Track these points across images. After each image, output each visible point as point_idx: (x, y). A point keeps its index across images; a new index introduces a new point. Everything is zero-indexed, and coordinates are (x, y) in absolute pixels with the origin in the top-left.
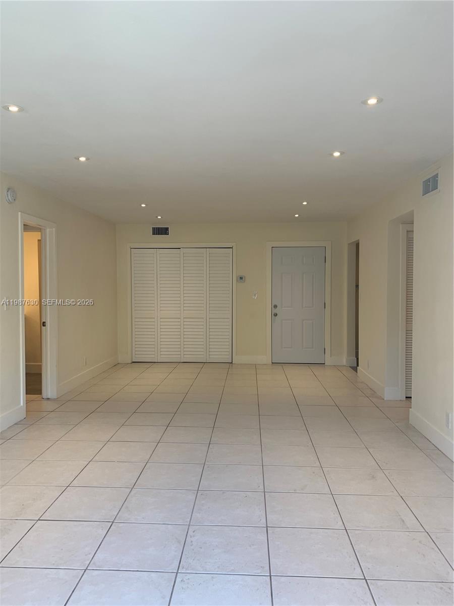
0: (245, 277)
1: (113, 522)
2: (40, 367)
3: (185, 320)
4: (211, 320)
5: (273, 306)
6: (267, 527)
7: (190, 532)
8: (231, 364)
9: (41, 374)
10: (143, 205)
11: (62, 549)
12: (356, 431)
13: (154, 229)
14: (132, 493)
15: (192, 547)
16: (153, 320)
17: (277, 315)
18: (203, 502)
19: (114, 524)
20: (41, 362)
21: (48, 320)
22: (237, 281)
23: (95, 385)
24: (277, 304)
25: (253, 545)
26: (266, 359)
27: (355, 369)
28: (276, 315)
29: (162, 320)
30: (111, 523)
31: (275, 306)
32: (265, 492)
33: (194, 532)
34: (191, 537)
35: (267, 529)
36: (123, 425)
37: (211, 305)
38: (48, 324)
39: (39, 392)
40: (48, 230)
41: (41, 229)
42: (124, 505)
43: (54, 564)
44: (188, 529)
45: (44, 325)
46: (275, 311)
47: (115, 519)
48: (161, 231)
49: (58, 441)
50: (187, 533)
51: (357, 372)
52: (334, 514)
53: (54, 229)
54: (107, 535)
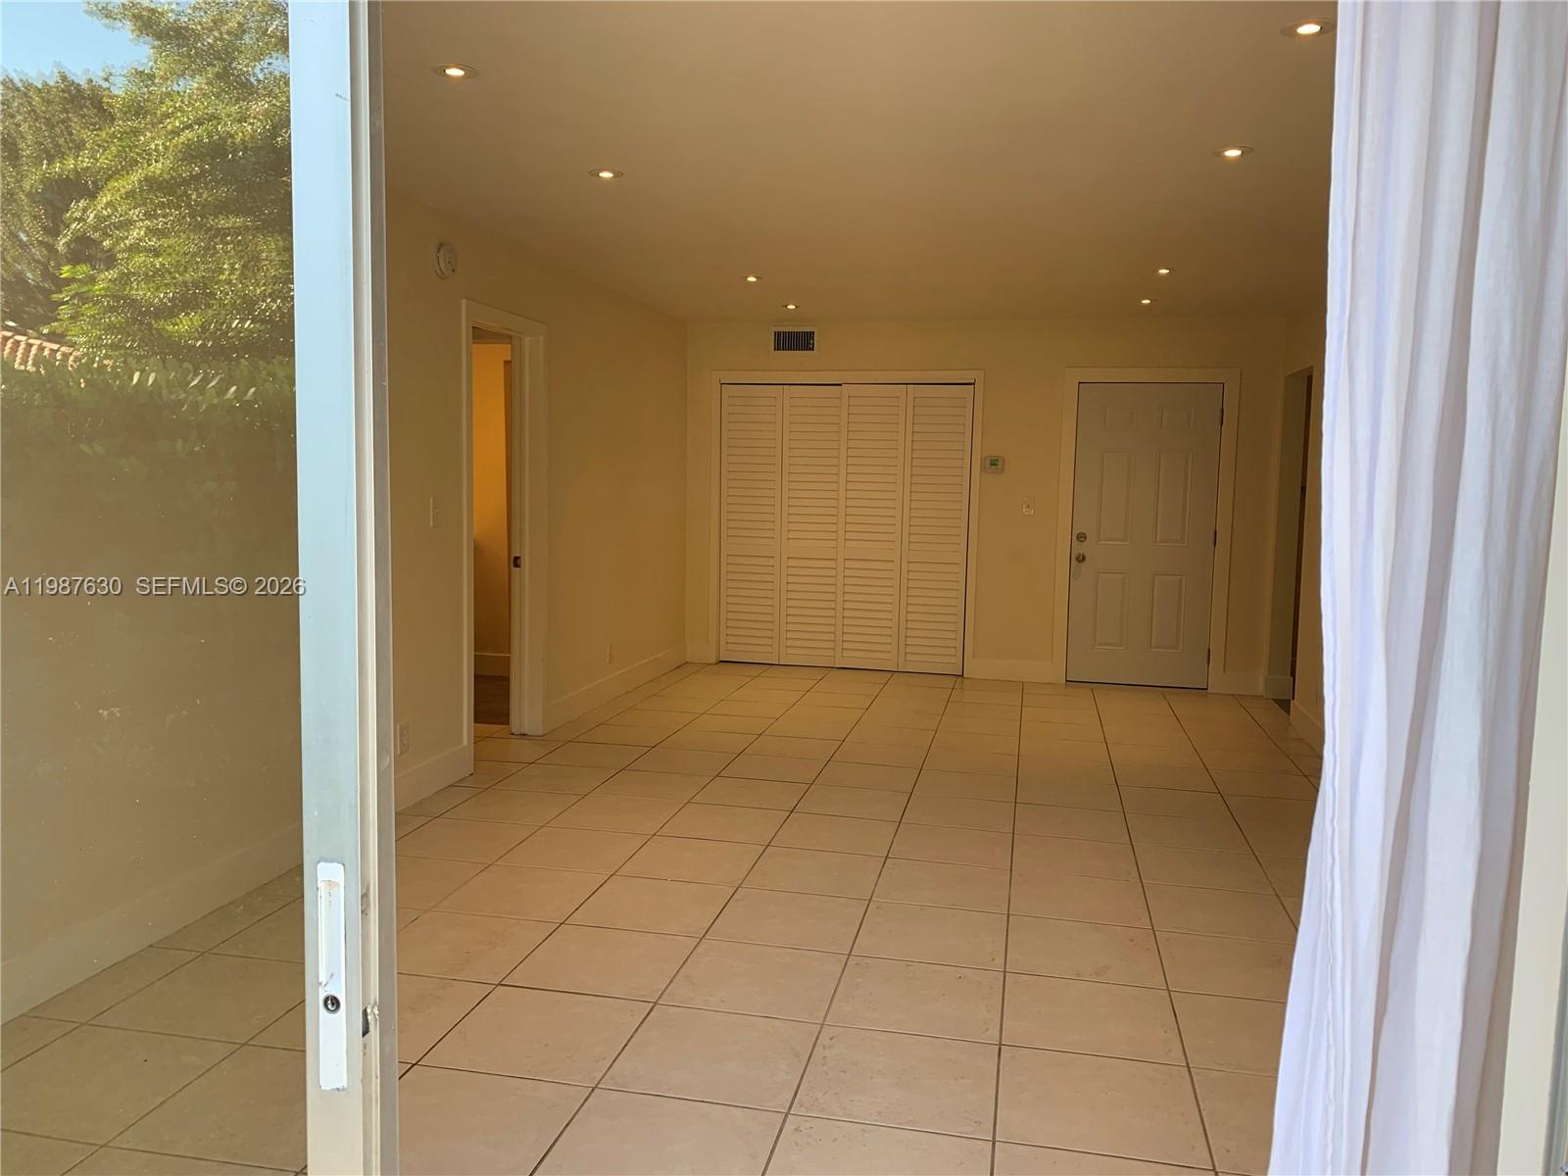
0: (1003, 461)
1: (655, 1003)
2: (507, 662)
3: (848, 564)
4: (912, 567)
5: (1074, 537)
6: (1001, 1045)
7: (824, 1040)
8: (960, 679)
9: (507, 680)
10: (752, 279)
11: (546, 1045)
12: (1257, 854)
13: (778, 335)
14: (700, 949)
15: (825, 1068)
16: (771, 562)
17: (1084, 558)
18: (859, 980)
19: (658, 1006)
20: (509, 652)
21: (527, 553)
22: (983, 469)
23: (630, 708)
24: (1083, 531)
25: (962, 1078)
26: (1052, 670)
27: (1285, 705)
28: (1081, 559)
29: (792, 563)
30: (652, 1005)
31: (1082, 537)
32: (1005, 972)
33: (831, 1039)
34: (824, 1048)
35: (1000, 1049)
36: (689, 802)
37: (913, 530)
38: (526, 562)
39: (503, 718)
40: (528, 339)
41: (510, 337)
42: (682, 971)
43: (529, 1071)
44: (819, 1033)
45: (516, 565)
46: (1081, 548)
47: (660, 997)
48: (796, 341)
49: (542, 827)
50: (817, 1038)
51: (1289, 714)
52: (1166, 1032)
53: (541, 338)
54: (643, 1026)
